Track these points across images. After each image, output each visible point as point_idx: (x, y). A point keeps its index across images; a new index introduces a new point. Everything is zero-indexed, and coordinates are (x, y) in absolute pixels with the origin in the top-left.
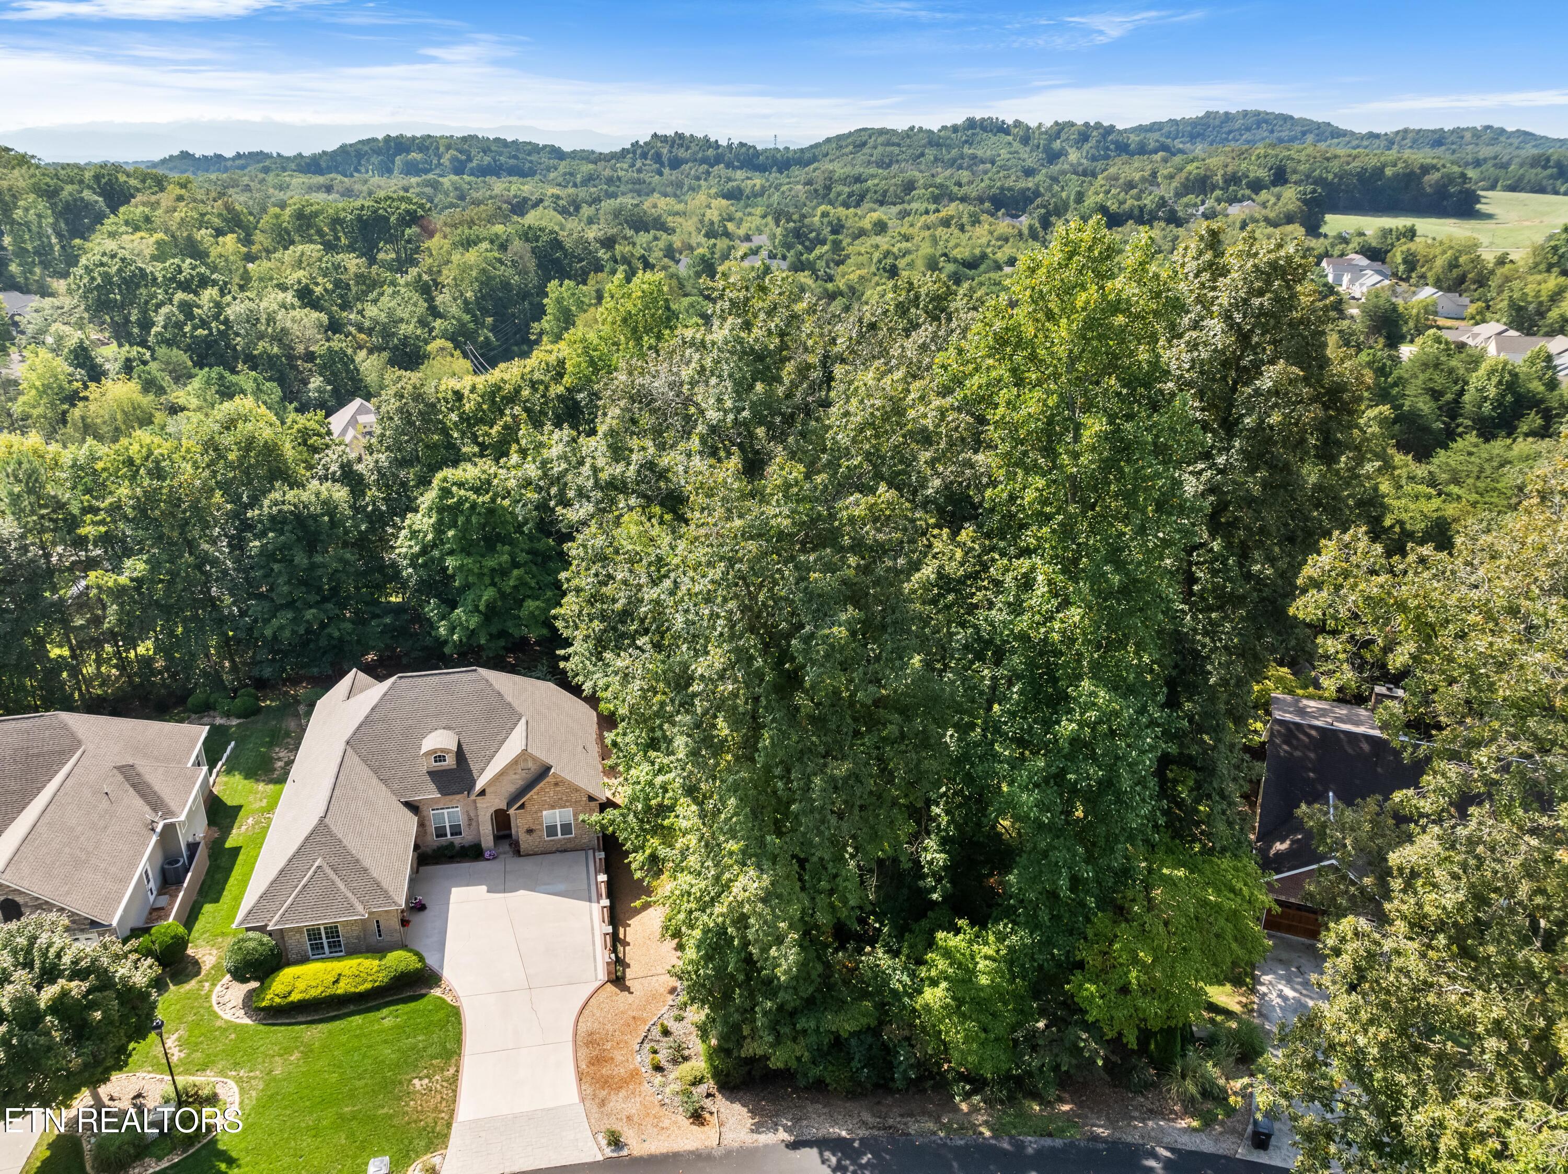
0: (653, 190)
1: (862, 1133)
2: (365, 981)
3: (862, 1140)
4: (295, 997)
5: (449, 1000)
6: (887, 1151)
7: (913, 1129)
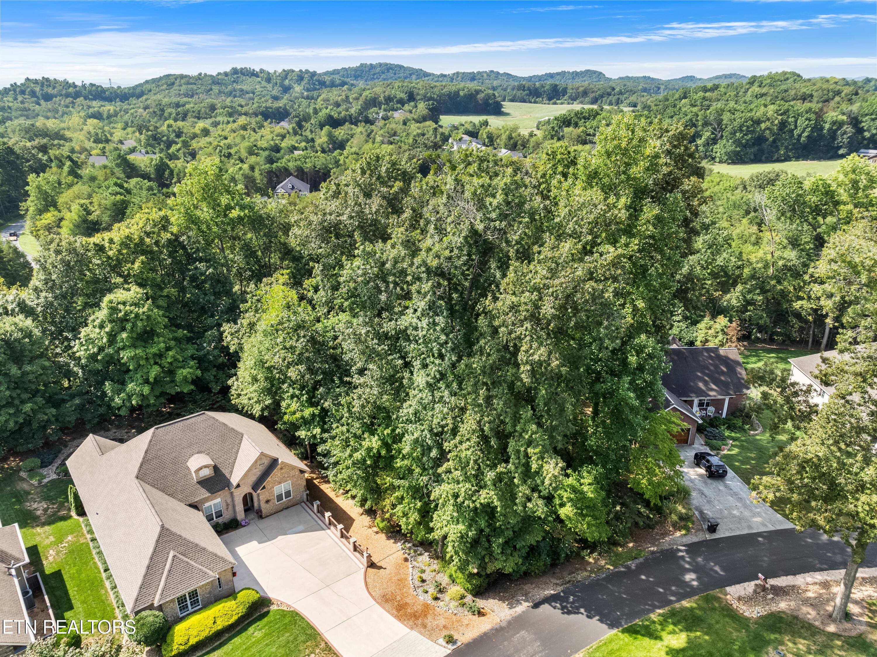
0: (38, 115)
1: (560, 589)
2: (232, 616)
3: (562, 591)
4: (193, 641)
5: (285, 609)
6: (577, 592)
7: (579, 578)
